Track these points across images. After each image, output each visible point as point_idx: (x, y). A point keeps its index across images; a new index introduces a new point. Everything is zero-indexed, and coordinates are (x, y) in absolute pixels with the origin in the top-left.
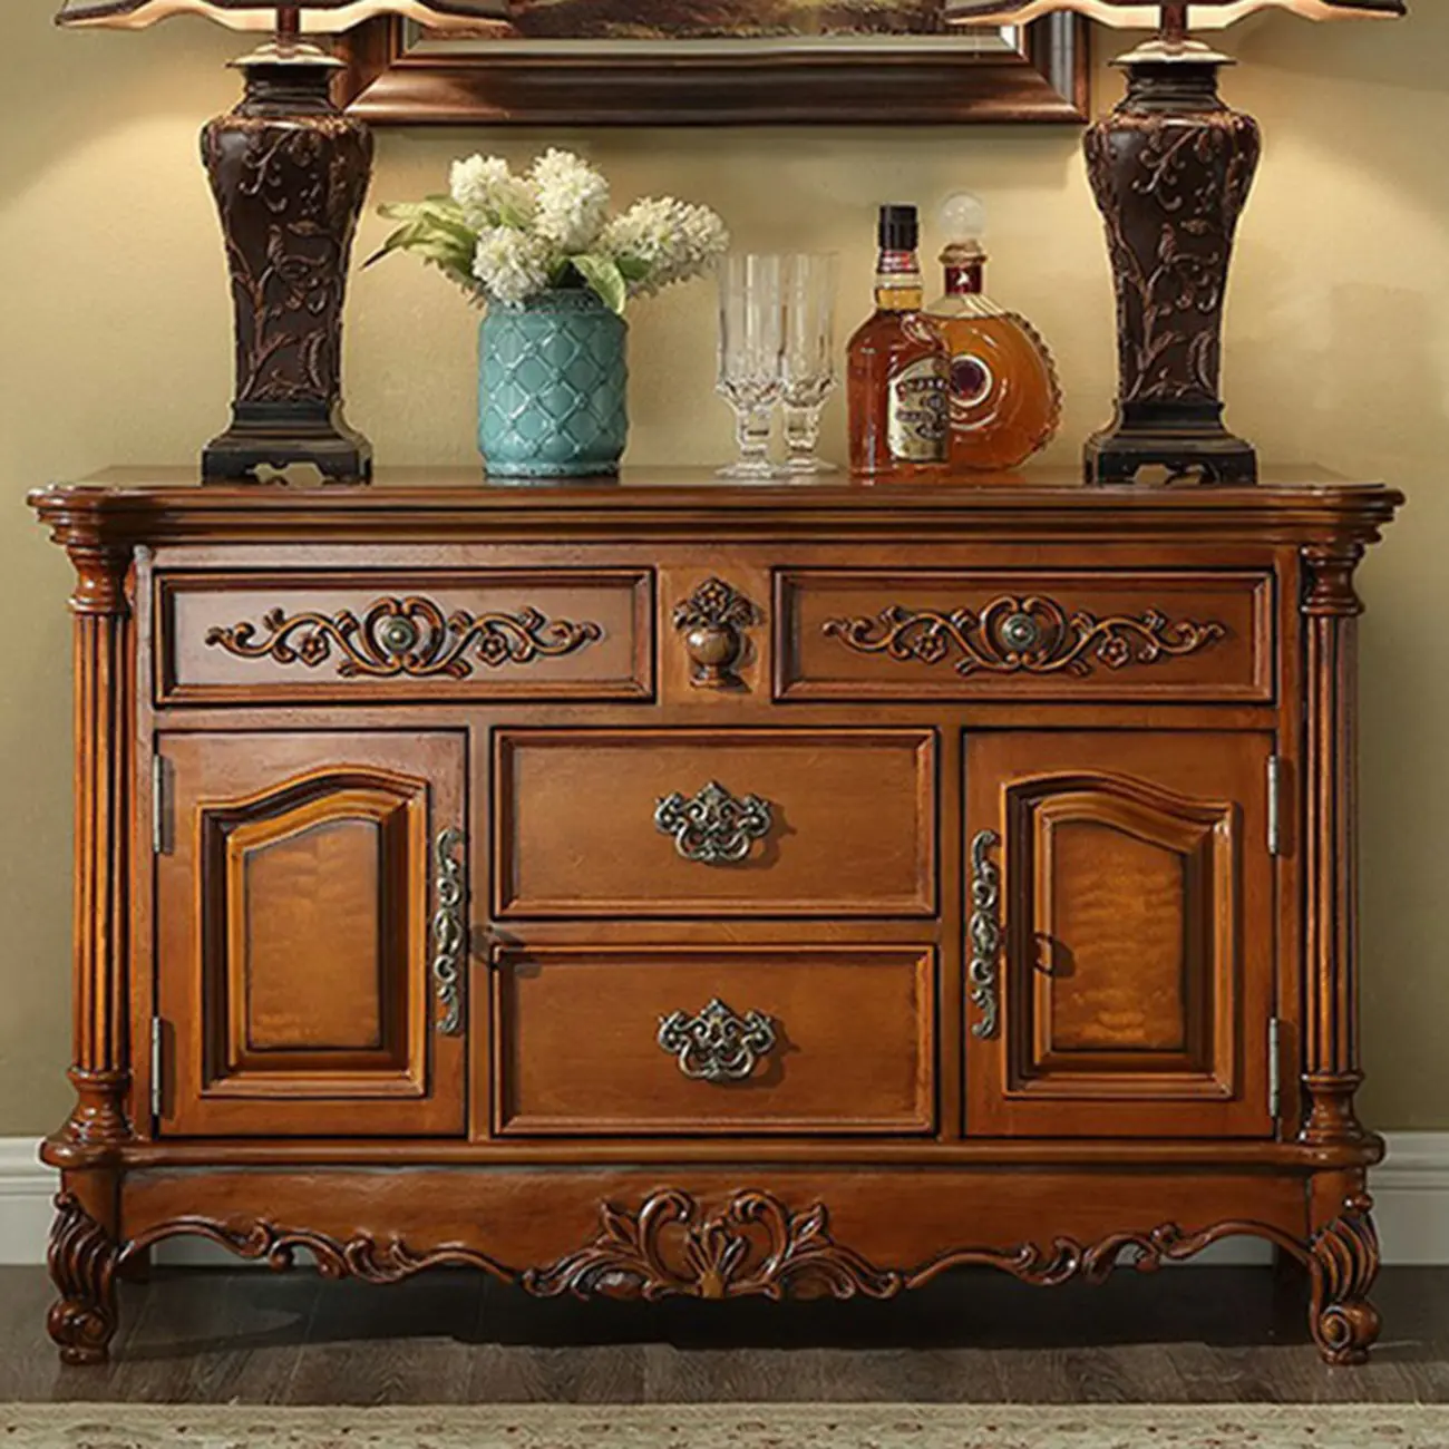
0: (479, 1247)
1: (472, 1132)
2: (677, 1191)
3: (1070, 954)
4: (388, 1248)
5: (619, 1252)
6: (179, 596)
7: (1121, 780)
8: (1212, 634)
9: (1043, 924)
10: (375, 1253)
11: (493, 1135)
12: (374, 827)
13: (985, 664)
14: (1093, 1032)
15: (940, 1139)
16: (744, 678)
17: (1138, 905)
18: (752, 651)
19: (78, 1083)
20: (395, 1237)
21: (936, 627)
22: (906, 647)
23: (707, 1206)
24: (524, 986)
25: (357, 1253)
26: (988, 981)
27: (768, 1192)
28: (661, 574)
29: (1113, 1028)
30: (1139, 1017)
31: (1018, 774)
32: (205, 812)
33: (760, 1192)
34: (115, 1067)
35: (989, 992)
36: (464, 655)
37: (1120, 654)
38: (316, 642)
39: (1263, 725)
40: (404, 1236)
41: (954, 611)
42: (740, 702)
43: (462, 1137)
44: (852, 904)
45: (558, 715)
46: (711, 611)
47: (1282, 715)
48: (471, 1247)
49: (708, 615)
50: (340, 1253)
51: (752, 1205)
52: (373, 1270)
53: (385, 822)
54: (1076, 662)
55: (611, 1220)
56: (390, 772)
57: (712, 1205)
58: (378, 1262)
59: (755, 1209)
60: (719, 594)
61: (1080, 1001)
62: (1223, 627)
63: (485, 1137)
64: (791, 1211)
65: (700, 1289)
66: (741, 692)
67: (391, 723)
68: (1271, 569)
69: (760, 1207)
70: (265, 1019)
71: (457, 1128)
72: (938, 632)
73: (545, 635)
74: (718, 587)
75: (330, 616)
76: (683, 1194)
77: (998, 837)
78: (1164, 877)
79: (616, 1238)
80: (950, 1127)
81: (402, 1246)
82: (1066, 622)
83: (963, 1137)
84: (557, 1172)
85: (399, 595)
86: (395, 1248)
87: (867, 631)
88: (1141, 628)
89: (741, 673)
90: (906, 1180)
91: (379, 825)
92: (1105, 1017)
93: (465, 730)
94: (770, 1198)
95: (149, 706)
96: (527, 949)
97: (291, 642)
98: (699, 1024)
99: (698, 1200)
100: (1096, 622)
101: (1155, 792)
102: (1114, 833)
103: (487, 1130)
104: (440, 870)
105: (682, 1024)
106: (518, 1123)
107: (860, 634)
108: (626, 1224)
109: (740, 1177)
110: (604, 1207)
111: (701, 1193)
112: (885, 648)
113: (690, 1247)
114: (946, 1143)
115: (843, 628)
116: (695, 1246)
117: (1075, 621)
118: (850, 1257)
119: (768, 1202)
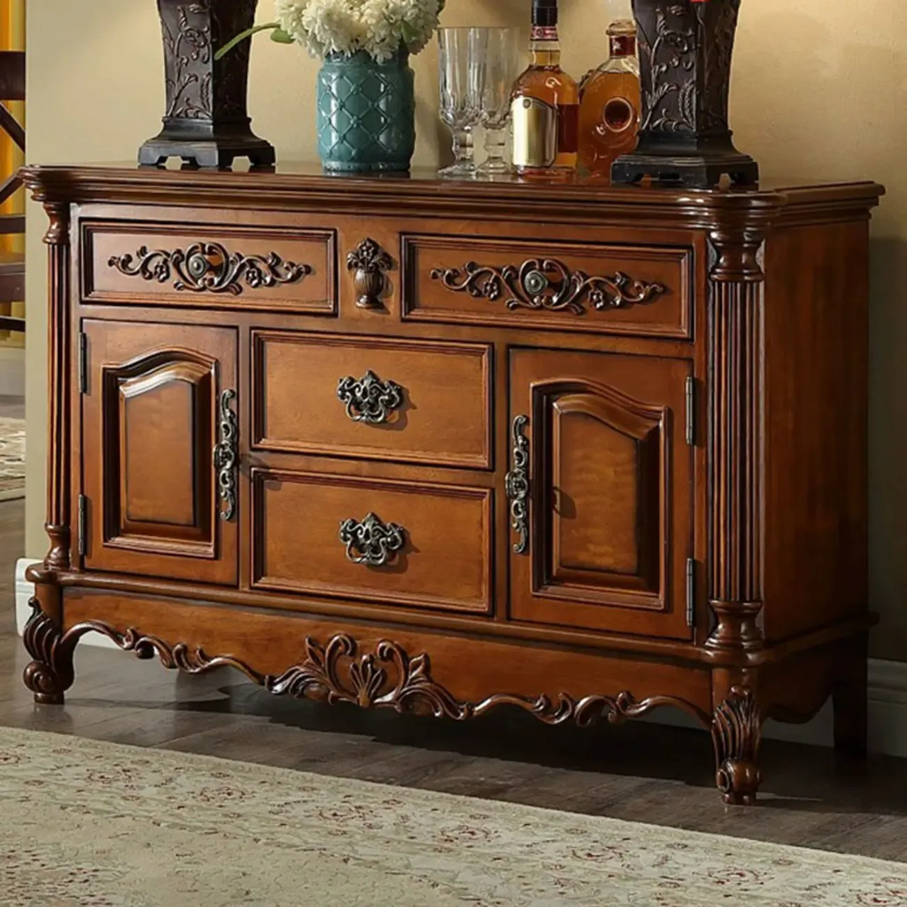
0: (243, 658)
1: (240, 584)
2: (346, 635)
3: (573, 503)
4: (195, 652)
5: (314, 670)
6: (95, 235)
7: (602, 388)
8: (654, 291)
9: (556, 482)
10: (188, 654)
11: (251, 588)
12: (190, 386)
13: (522, 303)
14: (583, 557)
15: (495, 619)
16: (385, 304)
17: (610, 472)
18: (390, 286)
19: (50, 531)
20: (199, 647)
21: (493, 277)
22: (476, 288)
23: (363, 647)
24: (270, 495)
25: (178, 652)
26: (521, 516)
27: (396, 642)
28: (340, 234)
29: (595, 554)
30: (610, 549)
31: (539, 378)
32: (104, 369)
33: (392, 642)
34: (62, 523)
35: (522, 524)
36: (238, 281)
37: (599, 301)
38: (162, 267)
39: (685, 354)
40: (203, 646)
41: (504, 267)
42: (384, 320)
43: (235, 587)
44: (445, 458)
45: (285, 322)
46: (364, 258)
47: (697, 349)
48: (236, 657)
49: (362, 261)
50: (170, 652)
51: (386, 649)
52: (186, 665)
53: (196, 384)
54: (573, 305)
55: (310, 650)
56: (198, 353)
57: (366, 646)
58: (190, 660)
59: (388, 652)
60: (368, 249)
61: (576, 535)
62: (662, 285)
63: (247, 589)
64: (410, 656)
65: (358, 700)
66: (383, 313)
67: (198, 321)
68: (690, 248)
69: (390, 651)
70: (135, 501)
71: (233, 581)
72: (494, 281)
73: (281, 270)
74: (368, 244)
75: (168, 251)
76: (349, 637)
77: (528, 419)
78: (625, 454)
79: (312, 661)
80: (501, 611)
81: (201, 652)
82: (569, 278)
83: (509, 619)
84: (283, 615)
85: (204, 240)
86: (198, 652)
87: (455, 277)
88: (611, 284)
89: (384, 301)
90: (474, 645)
91: (193, 385)
92: (591, 547)
93: (236, 328)
94: (397, 646)
95: (78, 302)
96: (271, 471)
97: (151, 267)
98: (360, 528)
99: (358, 642)
100: (586, 278)
101: (619, 397)
102: (597, 423)
103: (248, 584)
104: (223, 416)
105: (351, 527)
106: (264, 582)
107: (450, 279)
108: (318, 653)
109: (383, 630)
110: (307, 640)
111: (359, 639)
112: (464, 289)
113: (352, 672)
114: (497, 622)
115: (439, 274)
116: (355, 672)
117: (574, 277)
118: (441, 690)
119: (395, 649)
